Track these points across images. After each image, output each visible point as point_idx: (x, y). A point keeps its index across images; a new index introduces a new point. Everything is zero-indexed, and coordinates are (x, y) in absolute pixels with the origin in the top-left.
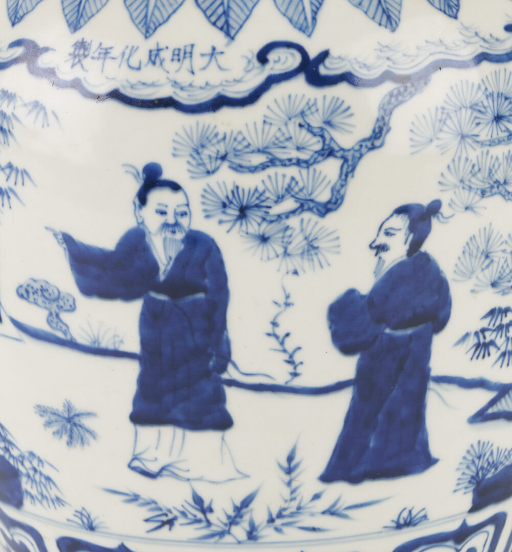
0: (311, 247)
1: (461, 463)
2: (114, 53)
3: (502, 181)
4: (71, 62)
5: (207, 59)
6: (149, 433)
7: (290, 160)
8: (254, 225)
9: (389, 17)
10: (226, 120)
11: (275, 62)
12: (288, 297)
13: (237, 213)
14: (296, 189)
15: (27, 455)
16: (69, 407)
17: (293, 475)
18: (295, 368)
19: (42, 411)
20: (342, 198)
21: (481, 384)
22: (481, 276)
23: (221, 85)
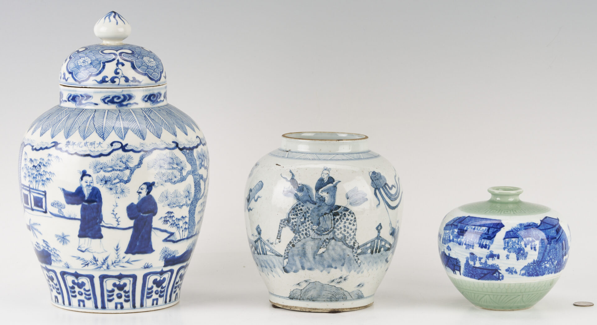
0: (123, 191)
1: (161, 252)
2: (76, 144)
3: (171, 179)
4: (65, 146)
5: (98, 145)
6: (83, 240)
7: (118, 169)
8: (109, 185)
9: (143, 137)
10: (103, 159)
11: (115, 146)
12: (117, 204)
13: (105, 182)
14: (119, 177)
15: (53, 249)
16: (63, 234)
17: (118, 251)
18: (118, 223)
19: (57, 236)
20: (130, 179)
21: (165, 231)
22: (165, 203)
23: (101, 151)
